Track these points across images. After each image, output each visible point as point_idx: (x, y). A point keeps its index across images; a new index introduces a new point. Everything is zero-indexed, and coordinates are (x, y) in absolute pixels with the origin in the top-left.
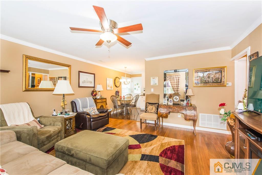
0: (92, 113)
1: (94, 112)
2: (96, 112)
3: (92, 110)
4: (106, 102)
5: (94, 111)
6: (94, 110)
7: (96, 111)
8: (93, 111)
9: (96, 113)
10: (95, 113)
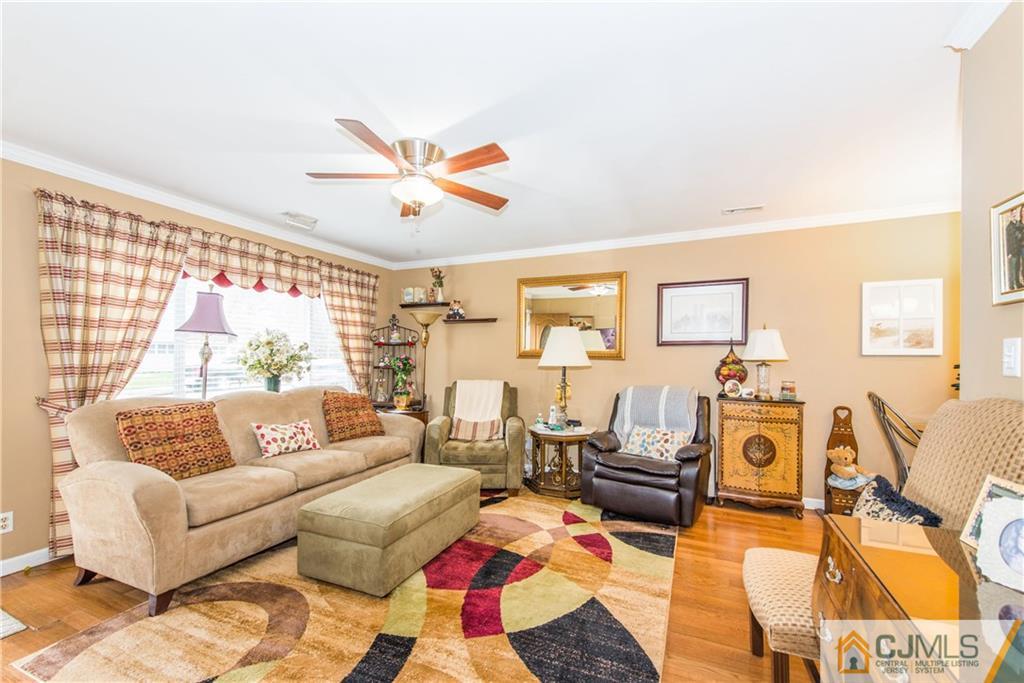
0: (650, 452)
1: (658, 450)
2: (667, 451)
3: (658, 439)
4: (798, 423)
5: (662, 446)
6: (666, 441)
7: (670, 449)
8: (658, 446)
9: (665, 454)
10: (662, 455)
